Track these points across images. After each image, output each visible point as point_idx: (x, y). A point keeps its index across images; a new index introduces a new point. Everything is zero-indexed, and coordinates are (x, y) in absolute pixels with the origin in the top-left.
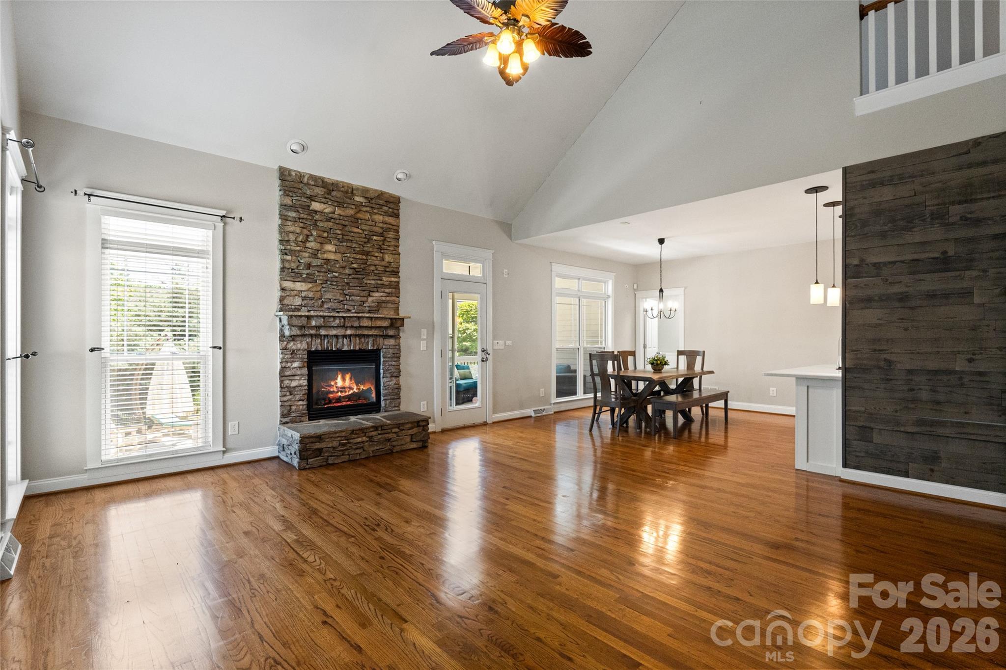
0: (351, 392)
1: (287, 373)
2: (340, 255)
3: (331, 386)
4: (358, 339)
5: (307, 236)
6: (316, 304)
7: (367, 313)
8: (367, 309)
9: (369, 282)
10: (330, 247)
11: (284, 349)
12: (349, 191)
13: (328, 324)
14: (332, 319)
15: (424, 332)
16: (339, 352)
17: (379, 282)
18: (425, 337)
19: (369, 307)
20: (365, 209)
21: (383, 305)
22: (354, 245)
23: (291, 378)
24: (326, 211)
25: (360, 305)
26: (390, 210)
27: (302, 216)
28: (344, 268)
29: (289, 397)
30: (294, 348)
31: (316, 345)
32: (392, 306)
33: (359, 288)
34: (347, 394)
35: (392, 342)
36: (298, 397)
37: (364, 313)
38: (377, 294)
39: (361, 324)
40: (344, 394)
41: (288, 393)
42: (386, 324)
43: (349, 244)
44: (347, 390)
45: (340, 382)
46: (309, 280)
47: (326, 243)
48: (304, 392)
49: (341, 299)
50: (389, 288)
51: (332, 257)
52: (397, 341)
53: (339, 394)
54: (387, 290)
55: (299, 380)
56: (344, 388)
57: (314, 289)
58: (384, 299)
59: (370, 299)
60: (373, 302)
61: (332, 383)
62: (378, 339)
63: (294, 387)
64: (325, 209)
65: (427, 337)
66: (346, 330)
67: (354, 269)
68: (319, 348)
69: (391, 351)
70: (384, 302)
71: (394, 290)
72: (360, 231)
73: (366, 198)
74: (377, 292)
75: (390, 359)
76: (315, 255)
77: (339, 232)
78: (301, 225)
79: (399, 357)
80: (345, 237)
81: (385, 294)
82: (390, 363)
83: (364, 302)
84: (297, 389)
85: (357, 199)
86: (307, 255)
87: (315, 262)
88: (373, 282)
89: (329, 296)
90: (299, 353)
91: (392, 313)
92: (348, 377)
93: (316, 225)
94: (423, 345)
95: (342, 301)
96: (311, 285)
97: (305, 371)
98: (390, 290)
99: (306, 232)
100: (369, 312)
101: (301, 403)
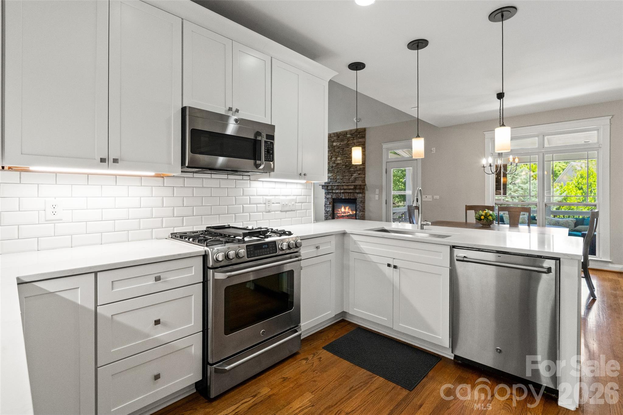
0: (349, 214)
1: (326, 206)
2: (342, 161)
3: (338, 211)
4: (347, 194)
5: (332, 156)
6: (334, 181)
7: (351, 183)
8: (351, 181)
9: (352, 170)
10: (339, 158)
11: (325, 197)
12: (345, 134)
13: (333, 188)
14: (334, 186)
15: (377, 191)
16: (341, 199)
17: (355, 169)
18: (378, 193)
19: (351, 180)
20: (351, 139)
21: (357, 179)
22: (346, 155)
23: (327, 208)
24: (338, 145)
25: (348, 180)
26: (361, 136)
27: (330, 149)
28: (343, 165)
29: (327, 214)
30: (328, 197)
31: (334, 197)
32: (361, 179)
33: (348, 173)
34: (347, 214)
35: (360, 195)
36: (329, 215)
37: (350, 183)
38: (355, 175)
39: (344, 188)
40: (345, 215)
41: (326, 213)
42: (352, 187)
43: (344, 156)
44: (346, 213)
45: (343, 210)
46: (333, 172)
47: (338, 157)
48: (330, 213)
49: (342, 178)
50: (360, 171)
51: (339, 162)
52: (363, 195)
53: (343, 214)
54: (359, 172)
55: (329, 209)
56: (345, 212)
57: (334, 175)
58: (357, 176)
59: (353, 177)
60: (353, 178)
61: (339, 210)
62: (355, 194)
63: (328, 211)
64: (337, 144)
65: (379, 193)
66: (341, 190)
67: (346, 165)
68: (335, 197)
69: (360, 199)
70: (357, 178)
71: (362, 172)
72: (349, 149)
73: (350, 134)
74: (355, 173)
75: (360, 203)
76: (334, 163)
77: (341, 152)
78: (330, 152)
79: (364, 202)
80: (344, 153)
81: (357, 174)
82: (360, 205)
83: (350, 179)
84: (329, 212)
85: (348, 136)
86: (331, 163)
87: (334, 165)
88: (353, 169)
89: (338, 177)
90: (329, 199)
91: (360, 182)
92: (347, 208)
93: (335, 151)
94: (377, 197)
95: (342, 179)
96: (332, 174)
97: (331, 205)
98: (360, 172)
99: (332, 155)
100: (352, 182)
101: (330, 217)
